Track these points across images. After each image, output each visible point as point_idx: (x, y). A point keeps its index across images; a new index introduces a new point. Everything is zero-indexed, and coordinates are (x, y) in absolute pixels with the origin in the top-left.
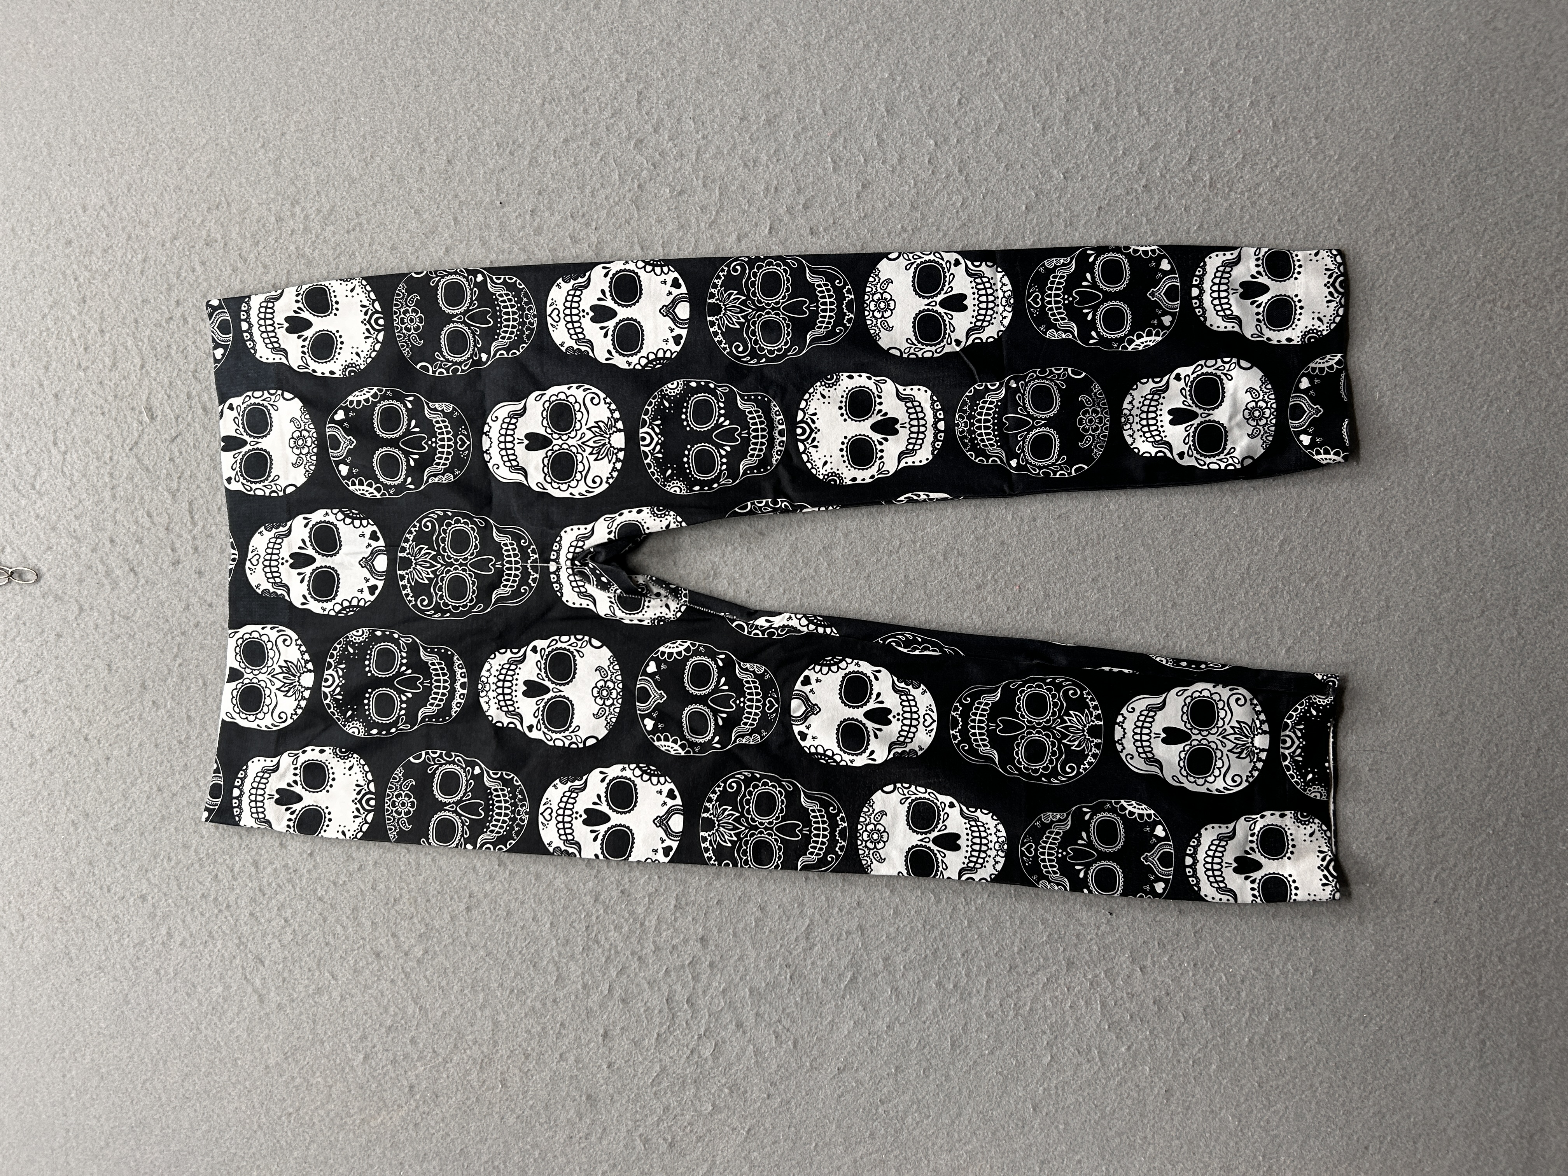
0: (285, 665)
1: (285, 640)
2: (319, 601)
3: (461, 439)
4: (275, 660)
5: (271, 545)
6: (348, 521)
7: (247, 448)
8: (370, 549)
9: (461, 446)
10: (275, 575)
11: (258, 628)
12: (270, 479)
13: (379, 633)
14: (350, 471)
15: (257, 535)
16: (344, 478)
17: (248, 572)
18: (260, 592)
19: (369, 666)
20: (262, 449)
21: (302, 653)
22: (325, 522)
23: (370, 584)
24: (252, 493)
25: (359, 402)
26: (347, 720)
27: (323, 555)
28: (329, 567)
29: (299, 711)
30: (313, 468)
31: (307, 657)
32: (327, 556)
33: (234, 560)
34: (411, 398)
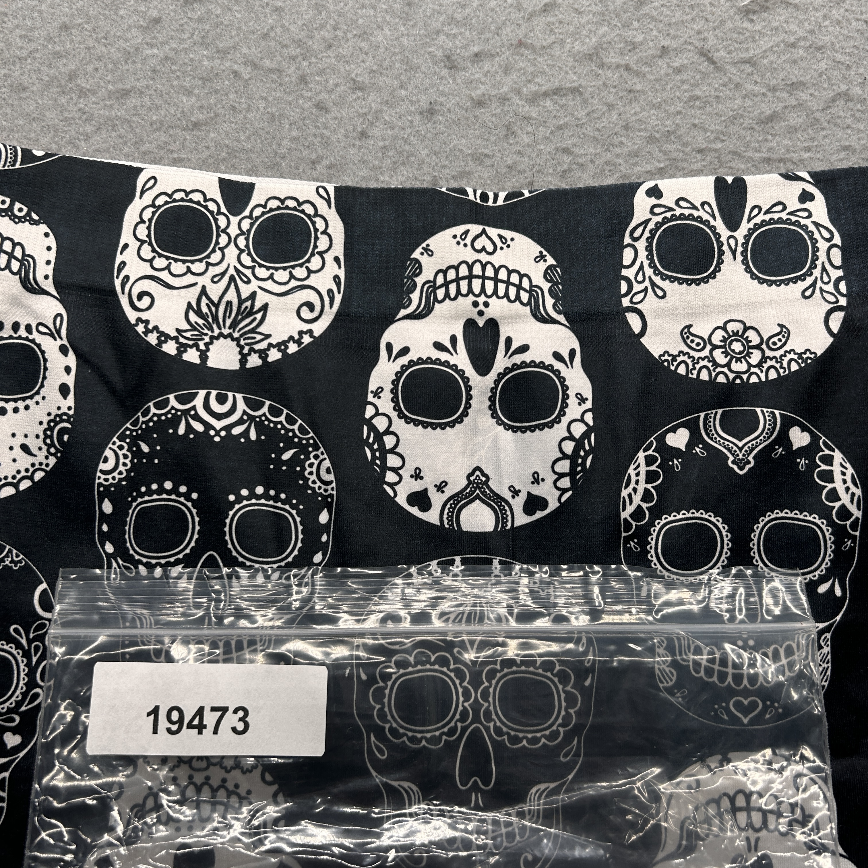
0: (258, 305)
1: (310, 306)
2: (395, 383)
3: (753, 705)
4: (269, 285)
5: (515, 278)
6: (569, 447)
7: (724, 232)
8: (507, 495)
9: (738, 705)
10: (453, 288)
11: (338, 250)
12: (657, 279)
13: (324, 517)
14: (676, 452)
15: (536, 249)
16: (661, 439)
17: (459, 230)
18: (416, 255)
19: (253, 495)
20: (721, 261)
21: (282, 346)
22: (566, 397)
23: (433, 494)
24: (627, 240)
25: (828, 477)
26: (134, 444)
27: (493, 390)
28: (468, 406)
29: (152, 339)
30: (682, 370)
31: (274, 355)
32: (492, 399)
33: (484, 197)
34: (838, 592)
